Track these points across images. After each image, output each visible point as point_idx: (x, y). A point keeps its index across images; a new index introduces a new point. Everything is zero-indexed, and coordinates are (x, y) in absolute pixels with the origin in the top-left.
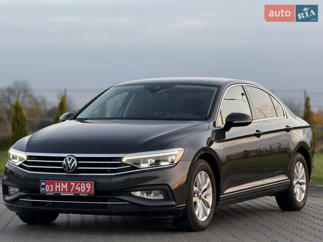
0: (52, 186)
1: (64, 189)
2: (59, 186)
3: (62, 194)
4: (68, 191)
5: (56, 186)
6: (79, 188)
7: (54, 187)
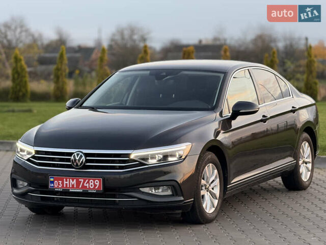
0: (61, 182)
1: (73, 186)
2: (68, 182)
3: (70, 190)
4: (77, 187)
6: (87, 185)
7: (63, 183)
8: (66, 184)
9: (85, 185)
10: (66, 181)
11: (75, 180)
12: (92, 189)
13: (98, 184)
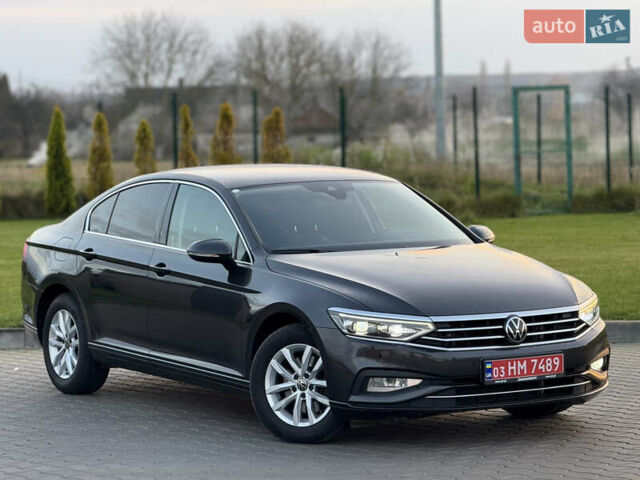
0: (503, 368)
1: (522, 371)
2: (514, 368)
3: (519, 380)
4: (528, 373)
5: (510, 368)
6: (543, 367)
7: (506, 370)
8: (512, 371)
9: (540, 368)
10: (512, 365)
11: (525, 362)
12: (550, 373)
13: (557, 364)
